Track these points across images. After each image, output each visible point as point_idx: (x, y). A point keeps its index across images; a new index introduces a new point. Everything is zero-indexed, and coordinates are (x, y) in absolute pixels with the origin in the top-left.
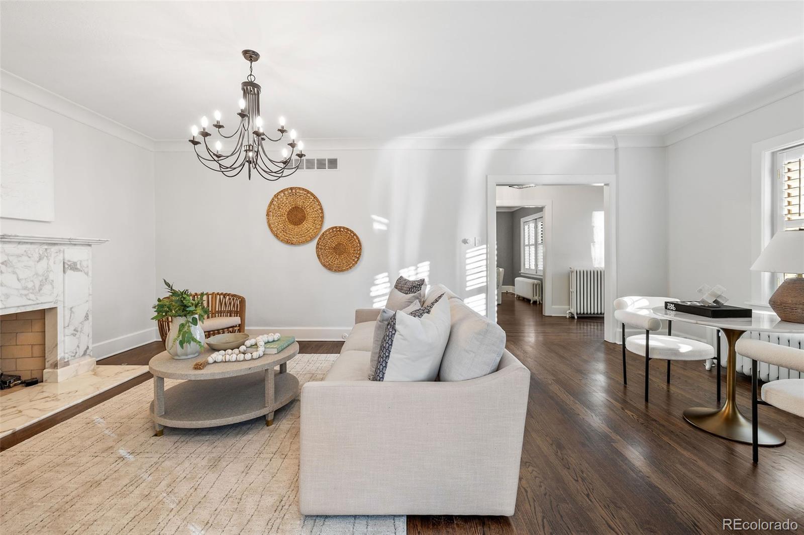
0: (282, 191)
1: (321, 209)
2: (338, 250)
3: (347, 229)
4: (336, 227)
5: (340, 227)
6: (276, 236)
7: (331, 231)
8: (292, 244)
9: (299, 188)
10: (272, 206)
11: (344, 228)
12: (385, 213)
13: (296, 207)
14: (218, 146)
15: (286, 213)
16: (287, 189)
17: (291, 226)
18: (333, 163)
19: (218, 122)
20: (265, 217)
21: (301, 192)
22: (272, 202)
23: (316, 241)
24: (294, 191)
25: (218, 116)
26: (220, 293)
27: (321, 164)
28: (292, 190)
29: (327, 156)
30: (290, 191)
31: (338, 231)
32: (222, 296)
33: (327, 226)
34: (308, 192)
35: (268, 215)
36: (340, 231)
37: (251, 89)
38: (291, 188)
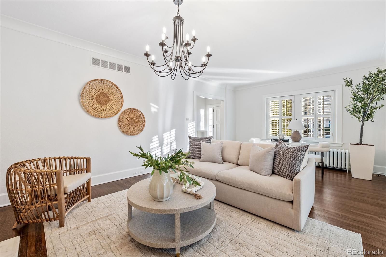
0: (94, 80)
1: (122, 96)
2: (131, 122)
3: (137, 110)
4: (131, 109)
5: (133, 109)
7: (127, 111)
8: (102, 118)
9: (107, 81)
10: (85, 90)
11: (135, 109)
12: (156, 102)
13: (102, 93)
15: (95, 96)
16: (98, 80)
17: (99, 106)
18: (127, 69)
21: (108, 83)
22: (85, 87)
23: (117, 117)
24: (103, 81)
27: (120, 68)
28: (101, 81)
29: (124, 64)
30: (100, 81)
31: (131, 110)
33: (125, 107)
34: (113, 84)
35: (81, 96)
36: (132, 111)
38: (101, 79)
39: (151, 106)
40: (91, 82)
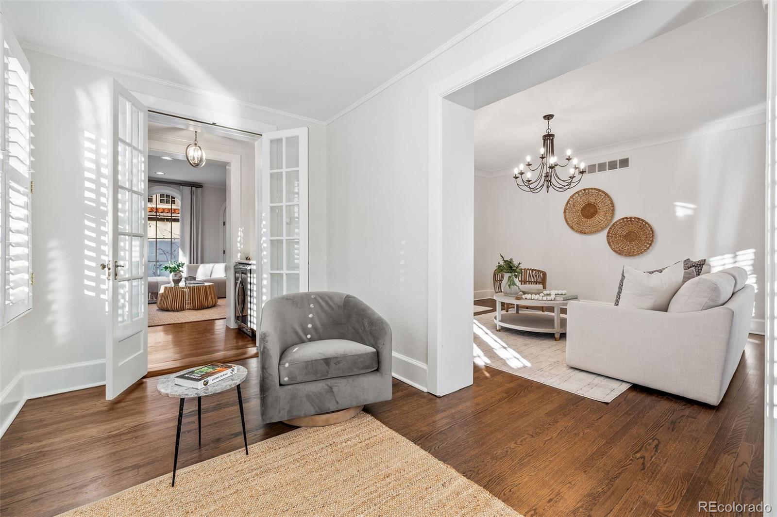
0: (576, 193)
1: (612, 203)
2: (630, 237)
3: (639, 219)
4: (626, 218)
5: (631, 218)
6: (572, 228)
7: (622, 221)
8: (585, 233)
9: (592, 189)
10: (569, 205)
11: (635, 218)
13: (588, 204)
14: (529, 175)
15: (580, 209)
16: (581, 191)
17: (584, 220)
18: (624, 163)
19: (528, 163)
20: (563, 214)
21: (594, 191)
22: (568, 202)
23: (606, 231)
24: (587, 191)
25: (528, 159)
26: (529, 269)
27: (612, 165)
28: (585, 191)
29: (617, 158)
30: (584, 192)
31: (628, 221)
32: (530, 271)
33: (618, 216)
34: (600, 190)
35: (565, 212)
36: (631, 221)
37: (549, 138)
38: (585, 189)
39: (676, 206)
40: (573, 195)
